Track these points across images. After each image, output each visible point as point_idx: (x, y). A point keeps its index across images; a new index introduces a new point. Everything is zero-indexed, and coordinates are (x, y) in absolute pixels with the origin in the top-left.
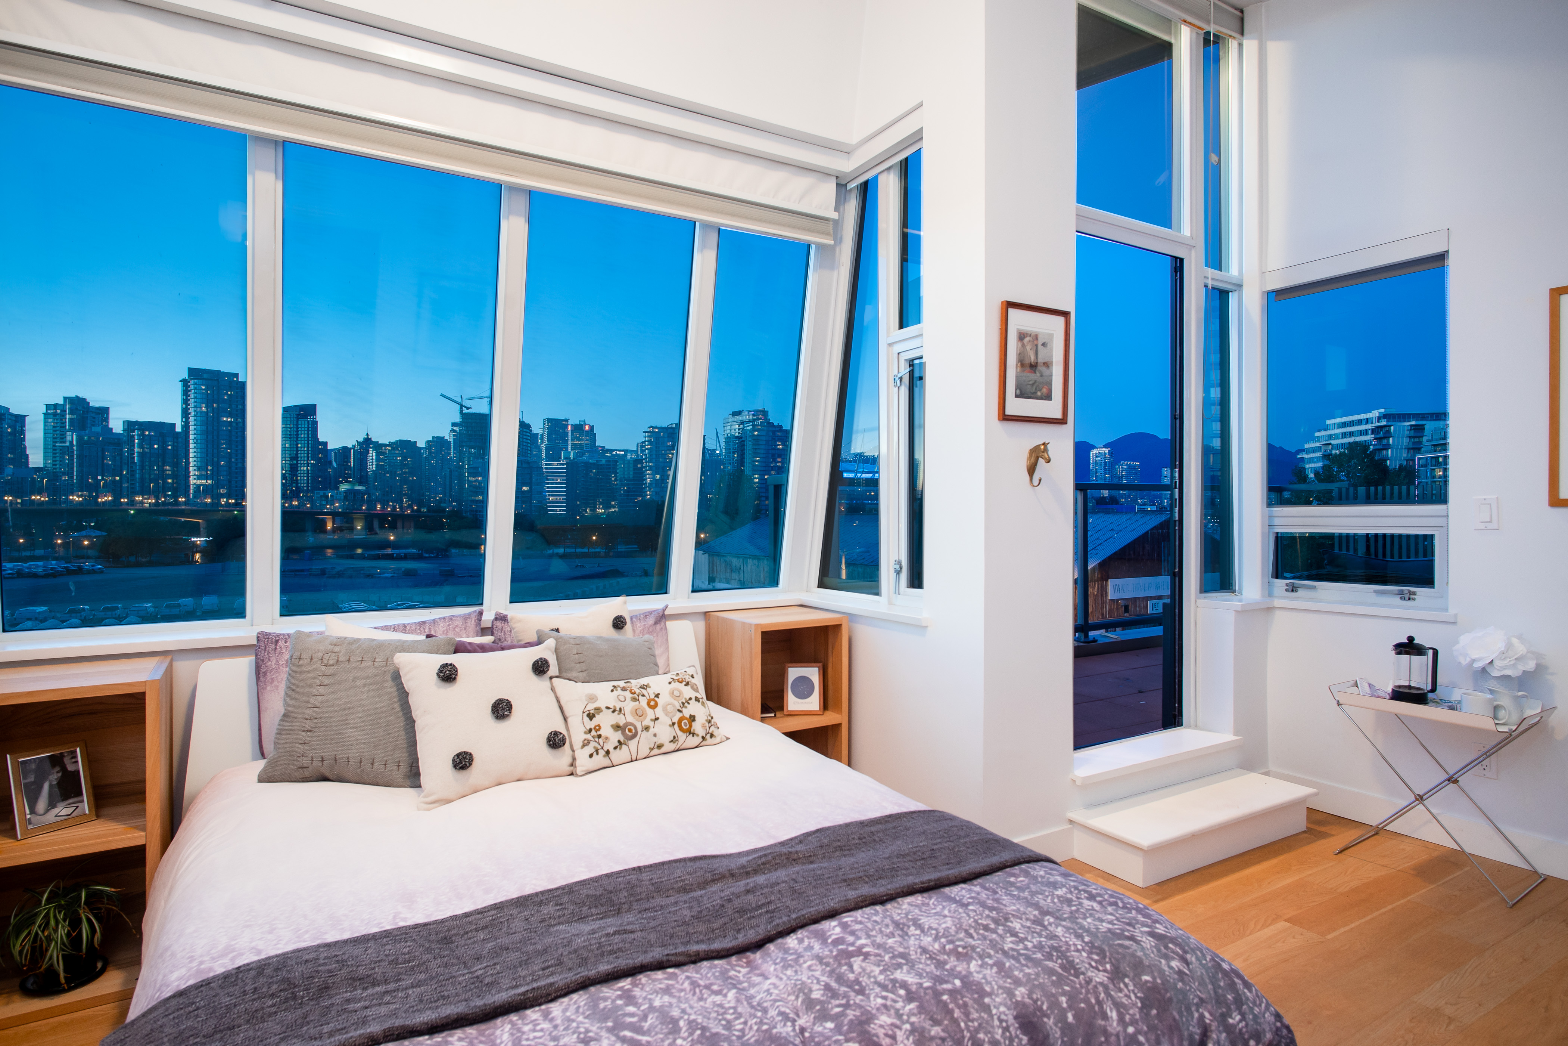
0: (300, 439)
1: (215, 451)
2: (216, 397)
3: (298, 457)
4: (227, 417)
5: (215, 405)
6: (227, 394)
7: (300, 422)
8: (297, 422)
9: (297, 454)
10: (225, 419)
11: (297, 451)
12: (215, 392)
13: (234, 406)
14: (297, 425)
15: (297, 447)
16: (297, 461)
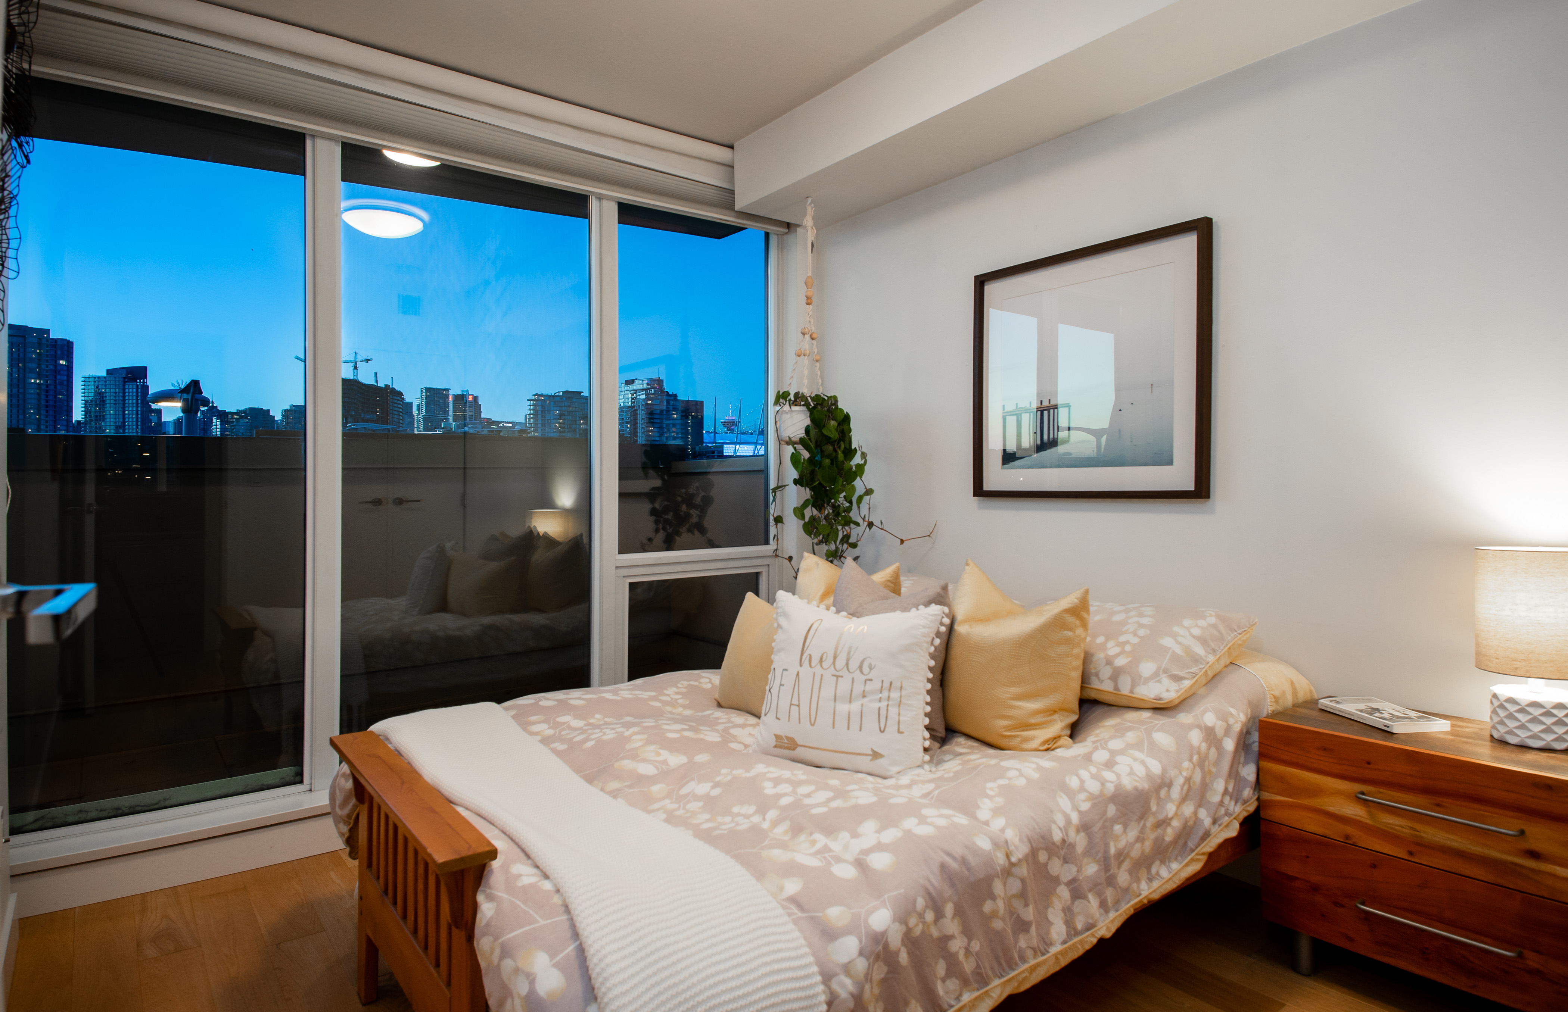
0: (127, 405)
1: (21, 417)
2: (22, 355)
3: (124, 426)
4: (36, 379)
5: (21, 365)
6: (35, 352)
7: (127, 387)
8: (124, 385)
9: (124, 422)
10: (33, 381)
11: (124, 418)
12: (22, 350)
13: (43, 366)
14: (124, 389)
15: (124, 415)
16: (124, 430)
